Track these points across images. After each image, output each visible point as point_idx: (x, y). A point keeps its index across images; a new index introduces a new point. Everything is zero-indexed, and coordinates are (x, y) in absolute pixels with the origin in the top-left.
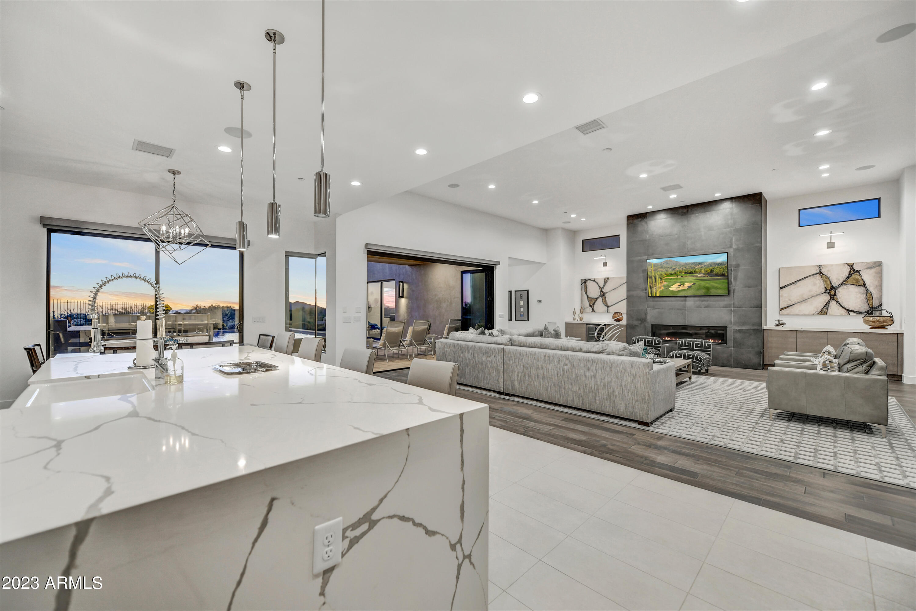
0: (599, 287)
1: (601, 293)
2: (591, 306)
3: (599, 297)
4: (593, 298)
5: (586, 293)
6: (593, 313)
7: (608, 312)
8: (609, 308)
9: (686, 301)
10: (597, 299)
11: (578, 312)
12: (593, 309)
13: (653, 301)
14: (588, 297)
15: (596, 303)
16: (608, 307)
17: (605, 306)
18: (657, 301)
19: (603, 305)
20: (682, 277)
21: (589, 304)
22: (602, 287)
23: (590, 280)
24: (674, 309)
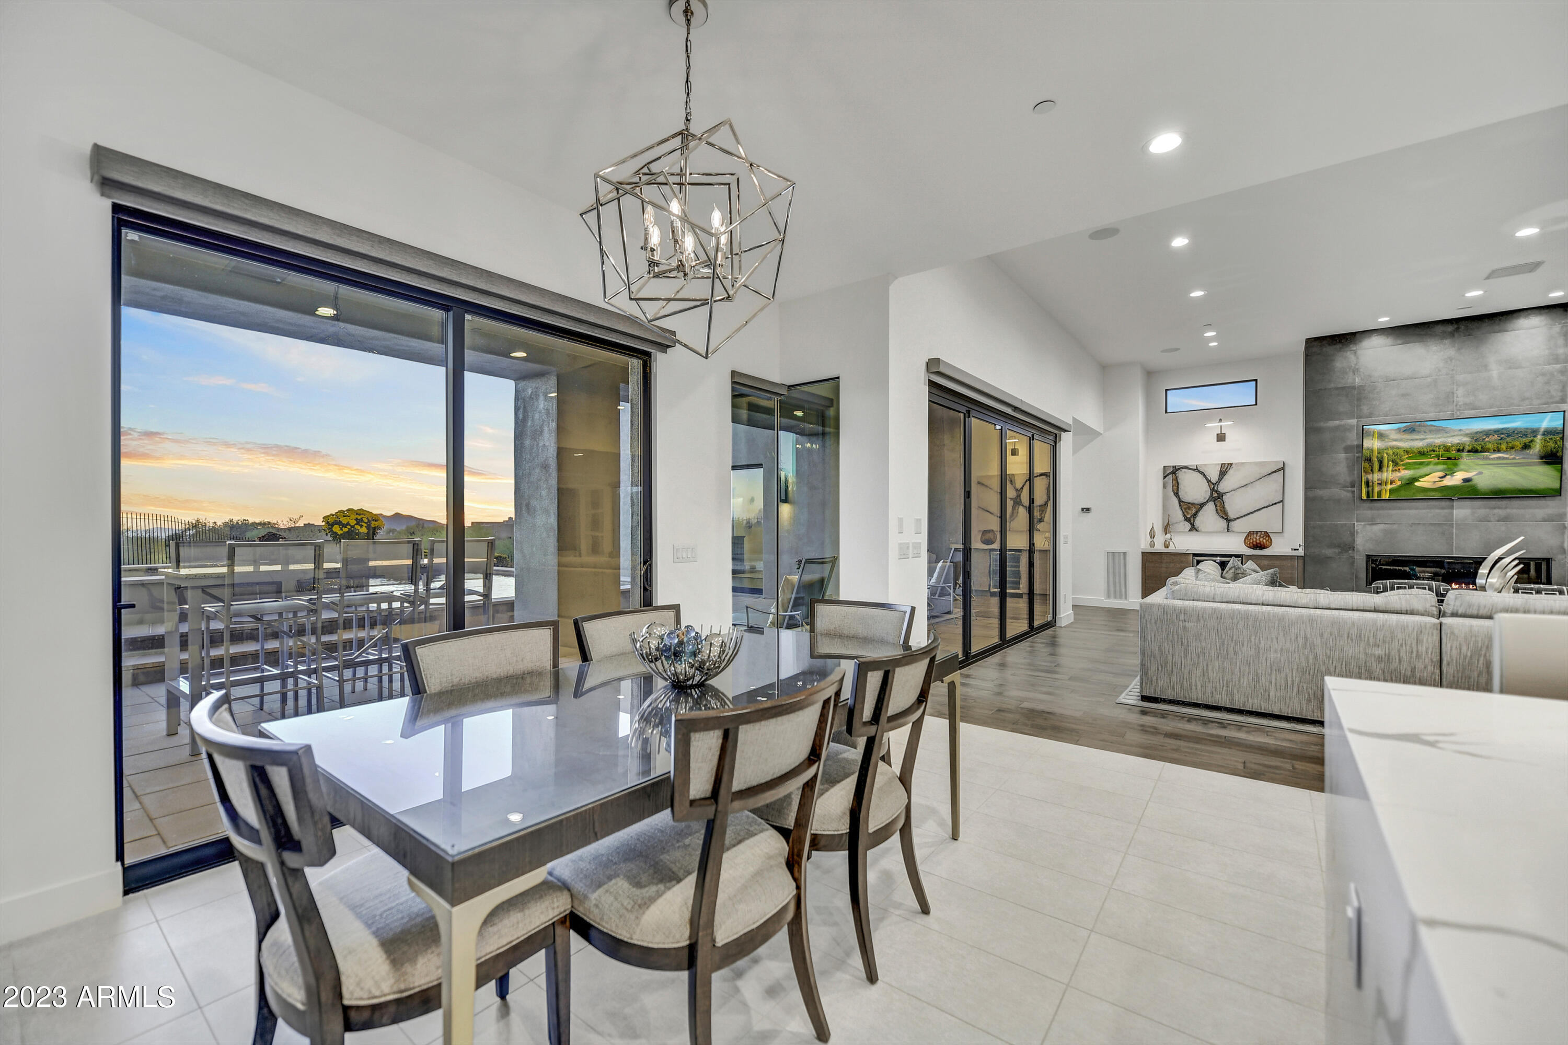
0: (1209, 481)
1: (1212, 494)
2: (1187, 519)
3: (1207, 502)
4: (1193, 504)
5: (1177, 494)
6: (1194, 532)
7: (1228, 530)
8: (1232, 524)
9: (1452, 508)
10: (1202, 505)
11: (1159, 530)
12: (1192, 525)
13: (1371, 509)
14: (1180, 501)
15: (1200, 513)
16: (1228, 521)
17: (1221, 520)
18: (1383, 508)
19: (1216, 516)
20: (1449, 458)
21: (1184, 515)
22: (1214, 481)
23: (1186, 468)
24: (1424, 524)
